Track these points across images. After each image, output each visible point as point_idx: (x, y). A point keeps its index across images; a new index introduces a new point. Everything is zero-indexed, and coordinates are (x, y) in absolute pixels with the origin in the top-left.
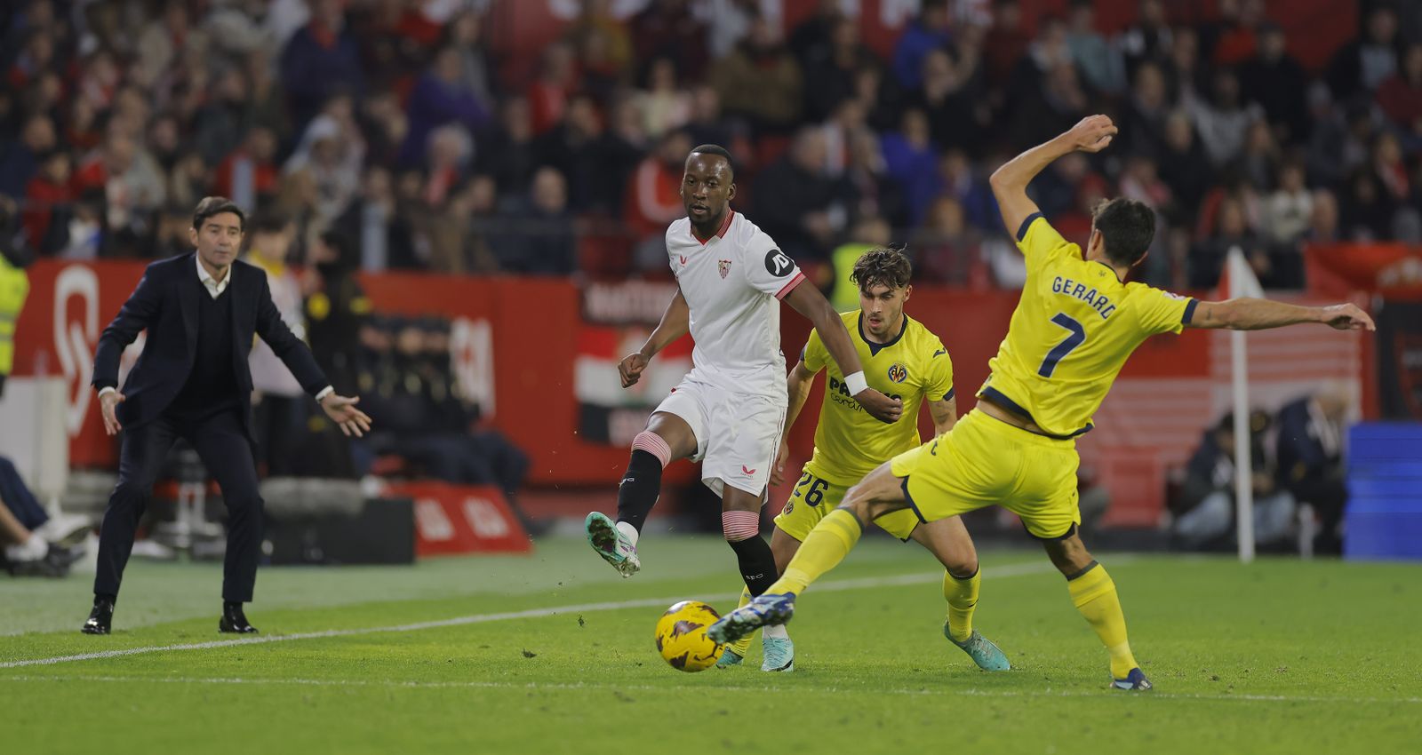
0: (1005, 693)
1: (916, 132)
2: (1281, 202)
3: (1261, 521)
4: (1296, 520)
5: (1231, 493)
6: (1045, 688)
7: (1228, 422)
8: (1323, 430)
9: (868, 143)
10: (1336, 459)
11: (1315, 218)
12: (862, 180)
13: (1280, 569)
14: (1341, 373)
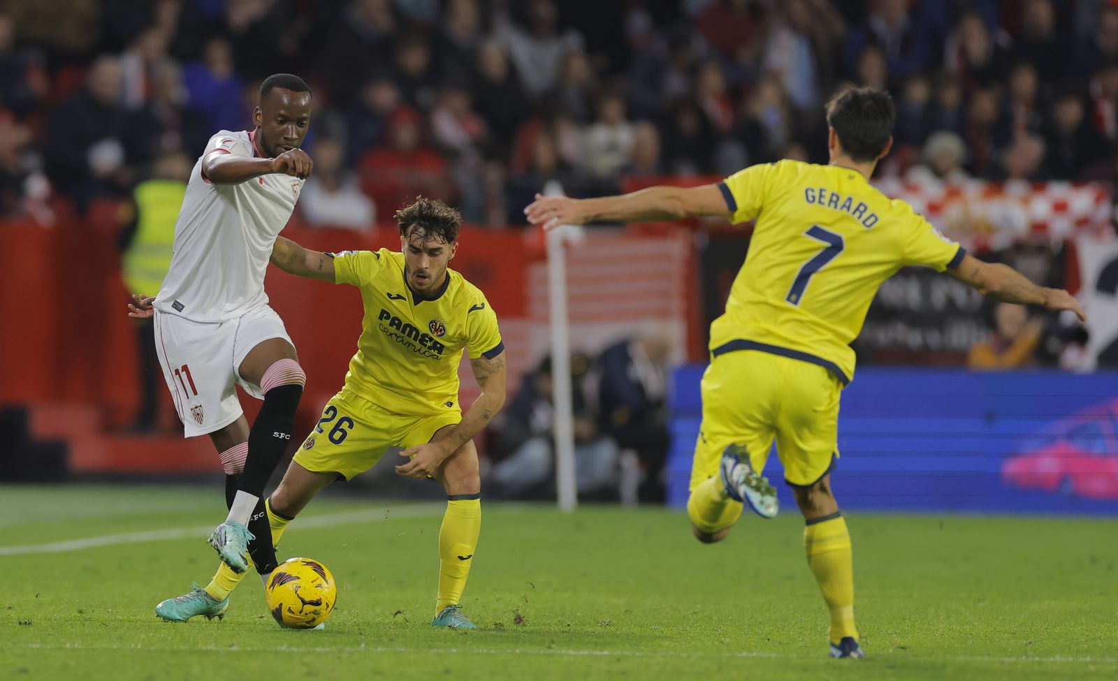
0: (318, 649)
1: (219, 61)
2: (600, 135)
3: (582, 469)
4: (618, 468)
5: (550, 439)
6: (359, 644)
7: (546, 366)
8: (645, 372)
9: (170, 73)
10: (658, 404)
11: (636, 153)
12: (163, 112)
13: (602, 518)
14: (663, 314)
